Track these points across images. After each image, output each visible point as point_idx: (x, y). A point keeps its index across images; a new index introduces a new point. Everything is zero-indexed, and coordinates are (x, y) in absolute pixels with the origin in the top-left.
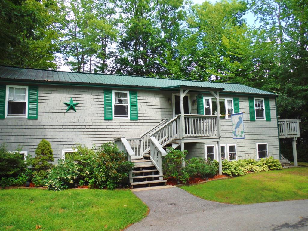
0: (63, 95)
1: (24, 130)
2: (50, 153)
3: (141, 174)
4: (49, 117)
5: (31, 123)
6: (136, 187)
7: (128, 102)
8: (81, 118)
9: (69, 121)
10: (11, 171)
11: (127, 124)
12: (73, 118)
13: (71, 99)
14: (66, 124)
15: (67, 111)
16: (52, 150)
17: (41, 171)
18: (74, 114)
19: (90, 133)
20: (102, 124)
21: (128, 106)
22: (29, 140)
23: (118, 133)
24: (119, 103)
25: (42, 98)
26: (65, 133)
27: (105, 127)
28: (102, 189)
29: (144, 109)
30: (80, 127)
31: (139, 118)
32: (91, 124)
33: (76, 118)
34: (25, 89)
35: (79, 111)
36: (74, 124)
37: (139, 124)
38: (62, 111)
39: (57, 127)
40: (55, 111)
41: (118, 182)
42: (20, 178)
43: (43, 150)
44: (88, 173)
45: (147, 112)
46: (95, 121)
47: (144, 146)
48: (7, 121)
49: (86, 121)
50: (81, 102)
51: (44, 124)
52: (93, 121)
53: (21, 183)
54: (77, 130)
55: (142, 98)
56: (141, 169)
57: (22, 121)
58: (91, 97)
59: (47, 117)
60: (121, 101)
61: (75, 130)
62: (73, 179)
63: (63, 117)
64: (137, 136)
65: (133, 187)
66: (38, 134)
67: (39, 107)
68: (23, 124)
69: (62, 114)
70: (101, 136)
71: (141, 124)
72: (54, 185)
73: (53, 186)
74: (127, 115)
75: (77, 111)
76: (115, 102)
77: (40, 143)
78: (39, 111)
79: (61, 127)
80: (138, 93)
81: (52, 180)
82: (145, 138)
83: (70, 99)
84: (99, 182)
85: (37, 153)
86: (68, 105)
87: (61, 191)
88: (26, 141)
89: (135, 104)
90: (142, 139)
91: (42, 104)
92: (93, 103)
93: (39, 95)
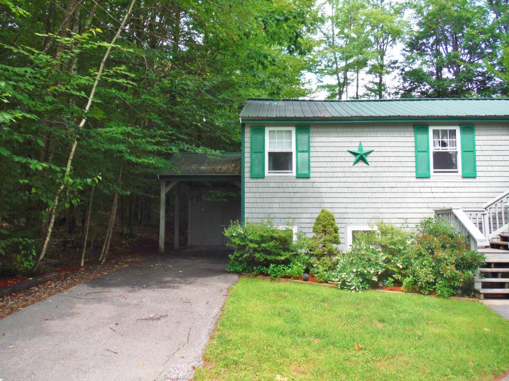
0: (347, 139)
1: (292, 195)
2: (335, 230)
3: (495, 275)
4: (327, 174)
5: (300, 183)
6: (488, 296)
7: (457, 145)
8: (377, 174)
9: (357, 180)
10: (281, 256)
11: (457, 184)
12: (364, 175)
13: (360, 144)
14: (353, 185)
15: (354, 165)
16: (338, 226)
17: (323, 258)
18: (366, 169)
19: (392, 200)
20: (412, 185)
21: (456, 153)
22: (299, 211)
23: (441, 200)
24: (441, 148)
25: (315, 144)
26: (352, 200)
27: (417, 190)
28: (427, 295)
29: (488, 158)
30: (375, 190)
31: (478, 174)
32: (393, 185)
33: (369, 174)
34: (290, 131)
35: (373, 164)
36: (365, 185)
37: (478, 185)
38: (346, 164)
39: (339, 190)
40: (336, 164)
41: (457, 286)
42: (295, 267)
43: (324, 226)
44: (401, 267)
45: (494, 163)
46: (400, 179)
47: (490, 223)
48: (268, 181)
49: (385, 179)
50: (376, 149)
51: (319, 185)
52: (396, 179)
53: (297, 275)
54: (370, 195)
55: (485, 138)
56: (493, 265)
57: (289, 181)
58: (392, 139)
59: (323, 175)
60: (444, 144)
61: (367, 195)
62: (377, 274)
63: (347, 174)
64: (475, 205)
65: (482, 296)
66: (311, 200)
67: (312, 159)
68: (290, 185)
69: (346, 169)
70: (410, 205)
71: (483, 185)
72: (349, 282)
73: (347, 283)
74: (456, 168)
75: (369, 163)
76: (433, 147)
77: (319, 214)
78: (312, 164)
79: (345, 190)
80: (475, 129)
81: (346, 275)
82: (493, 210)
83: (358, 144)
84: (422, 283)
85: (315, 231)
86: (355, 154)
87: (360, 292)
88: (294, 211)
89: (470, 150)
90: (486, 212)
91: (316, 154)
92: (396, 149)
93: (312, 139)
